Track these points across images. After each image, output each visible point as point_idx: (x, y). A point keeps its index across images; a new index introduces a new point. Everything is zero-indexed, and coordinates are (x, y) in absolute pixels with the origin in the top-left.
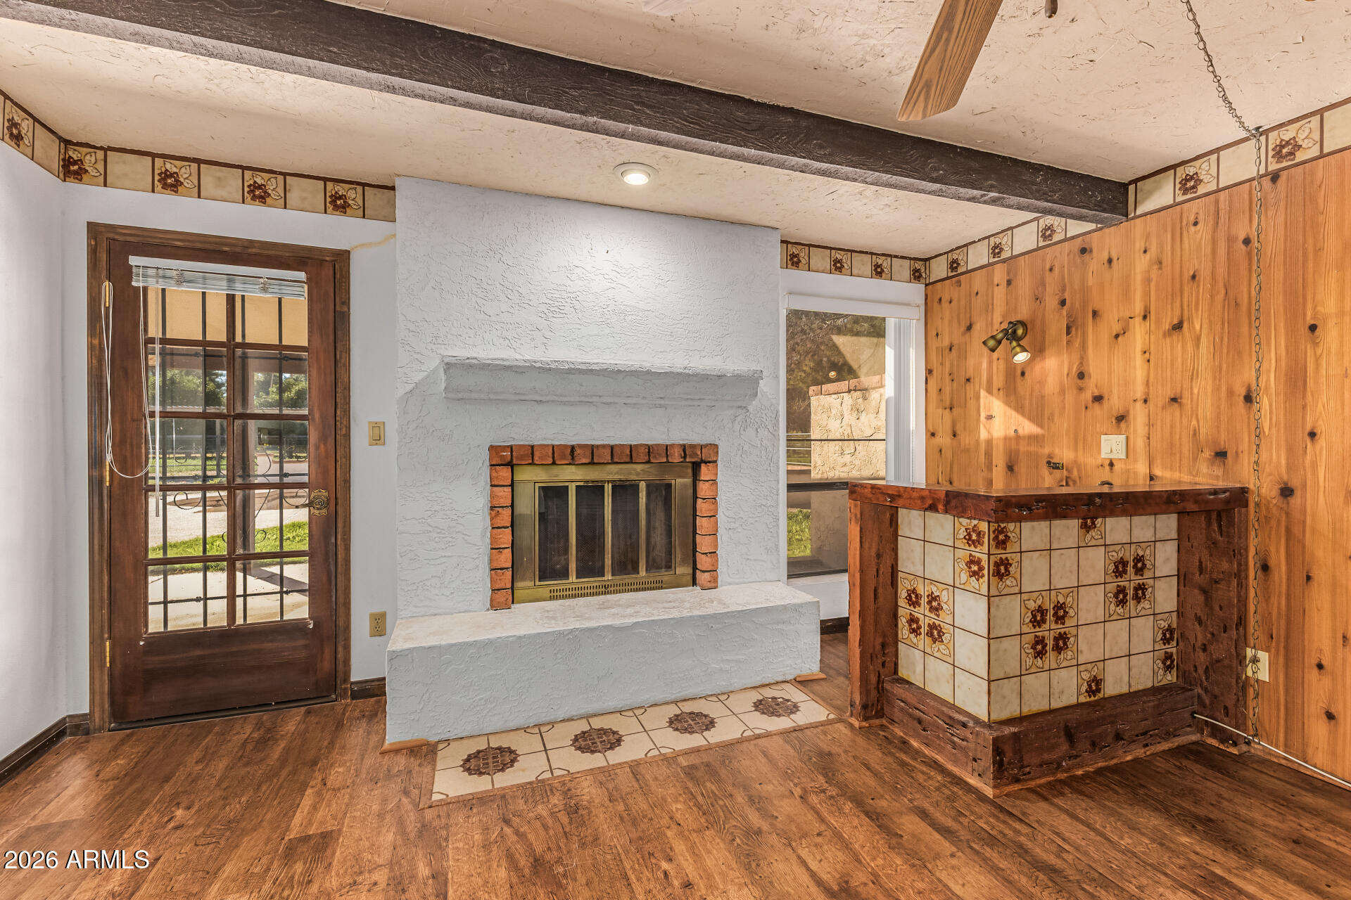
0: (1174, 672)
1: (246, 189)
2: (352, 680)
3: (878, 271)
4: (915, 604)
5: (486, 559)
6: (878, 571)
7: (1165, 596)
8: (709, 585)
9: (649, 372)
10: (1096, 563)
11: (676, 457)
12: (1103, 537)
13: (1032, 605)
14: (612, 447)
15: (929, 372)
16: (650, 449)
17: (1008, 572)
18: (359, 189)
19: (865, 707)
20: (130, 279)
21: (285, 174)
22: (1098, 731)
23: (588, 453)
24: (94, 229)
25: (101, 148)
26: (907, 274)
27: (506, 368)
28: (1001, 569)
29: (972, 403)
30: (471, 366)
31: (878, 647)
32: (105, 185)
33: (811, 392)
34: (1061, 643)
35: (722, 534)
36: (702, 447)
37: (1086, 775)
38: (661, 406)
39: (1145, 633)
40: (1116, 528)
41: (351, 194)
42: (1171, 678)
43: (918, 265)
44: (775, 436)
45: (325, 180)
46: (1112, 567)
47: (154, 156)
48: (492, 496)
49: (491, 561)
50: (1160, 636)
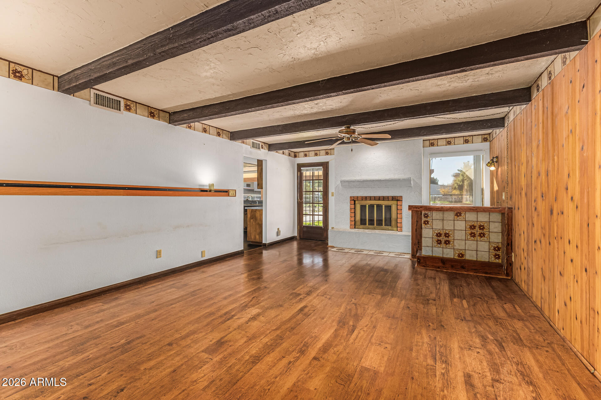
0: (500, 259)
1: (315, 154)
3: (466, 142)
6: (417, 225)
7: (496, 238)
8: (400, 231)
9: (380, 180)
10: (462, 225)
11: (390, 199)
12: (465, 218)
13: (436, 232)
14: (375, 197)
16: (384, 197)
20: (302, 171)
21: (320, 150)
22: (456, 264)
24: (298, 165)
25: (298, 152)
26: (480, 140)
27: (351, 181)
28: (426, 223)
31: (417, 243)
32: (299, 158)
34: (448, 242)
35: (404, 219)
36: (397, 197)
37: (447, 272)
38: (387, 187)
39: (484, 246)
40: (470, 217)
41: (329, 151)
42: (498, 261)
43: (486, 136)
44: (421, 194)
45: (325, 150)
46: (469, 227)
47: (304, 152)
48: (350, 207)
49: (350, 219)
50: (492, 248)
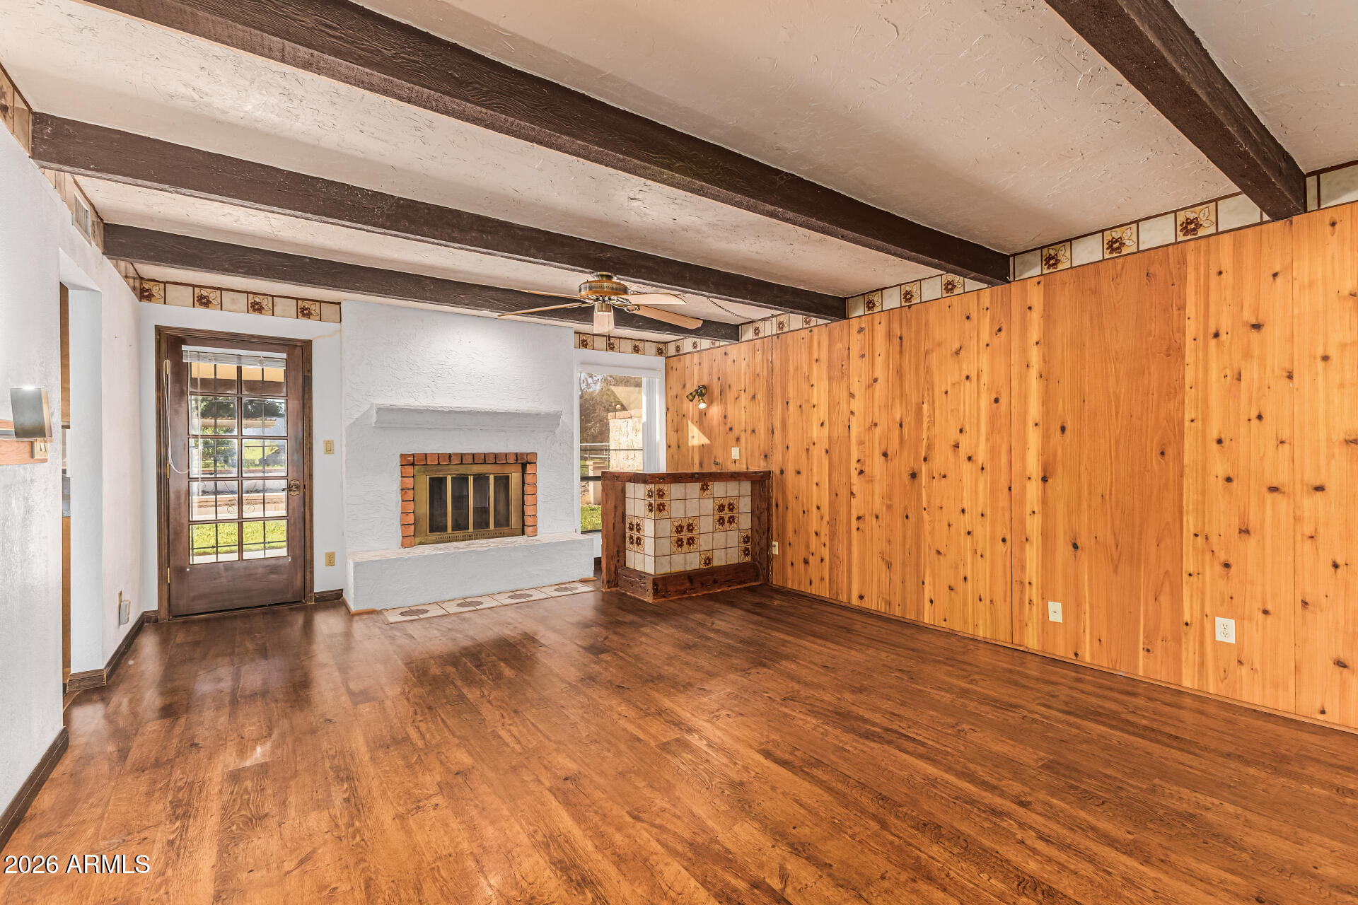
0: (750, 556)
1: (250, 305)
2: (315, 591)
3: (636, 350)
4: (631, 529)
5: (399, 520)
6: (615, 515)
7: (745, 522)
8: (532, 534)
9: (495, 413)
10: (709, 506)
11: (512, 460)
12: (712, 494)
13: (676, 524)
14: (473, 455)
15: (668, 409)
16: (496, 456)
17: (664, 509)
18: (318, 304)
19: (608, 582)
20: (181, 357)
21: (273, 296)
22: (705, 578)
23: (460, 459)
24: (159, 330)
25: (162, 282)
26: (654, 351)
27: (413, 410)
28: (661, 507)
29: (685, 428)
30: (392, 410)
31: (615, 553)
32: (165, 303)
33: (609, 417)
34: (691, 541)
35: (540, 505)
36: (527, 454)
37: (698, 596)
38: (502, 431)
39: (734, 538)
40: (718, 489)
41: (313, 307)
42: (748, 559)
43: (661, 346)
44: (572, 448)
45: (297, 299)
46: (717, 508)
47: (194, 286)
48: (402, 483)
49: (401, 520)
50: (742, 540)
